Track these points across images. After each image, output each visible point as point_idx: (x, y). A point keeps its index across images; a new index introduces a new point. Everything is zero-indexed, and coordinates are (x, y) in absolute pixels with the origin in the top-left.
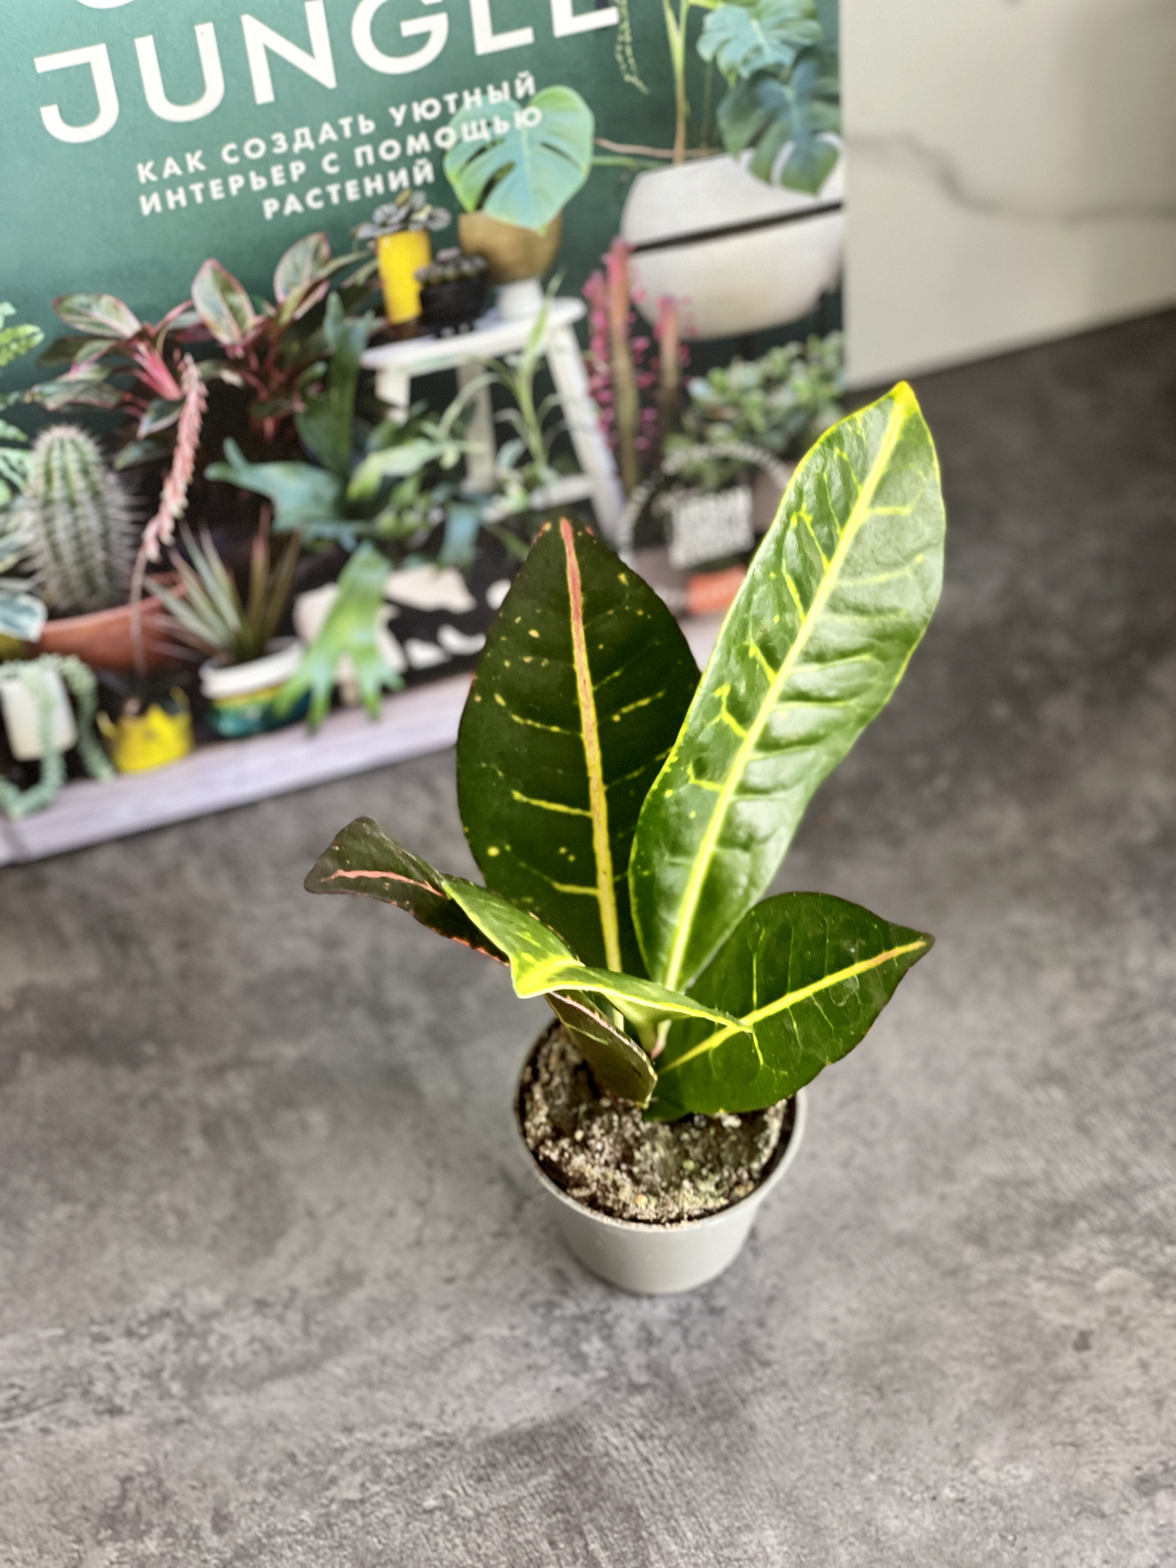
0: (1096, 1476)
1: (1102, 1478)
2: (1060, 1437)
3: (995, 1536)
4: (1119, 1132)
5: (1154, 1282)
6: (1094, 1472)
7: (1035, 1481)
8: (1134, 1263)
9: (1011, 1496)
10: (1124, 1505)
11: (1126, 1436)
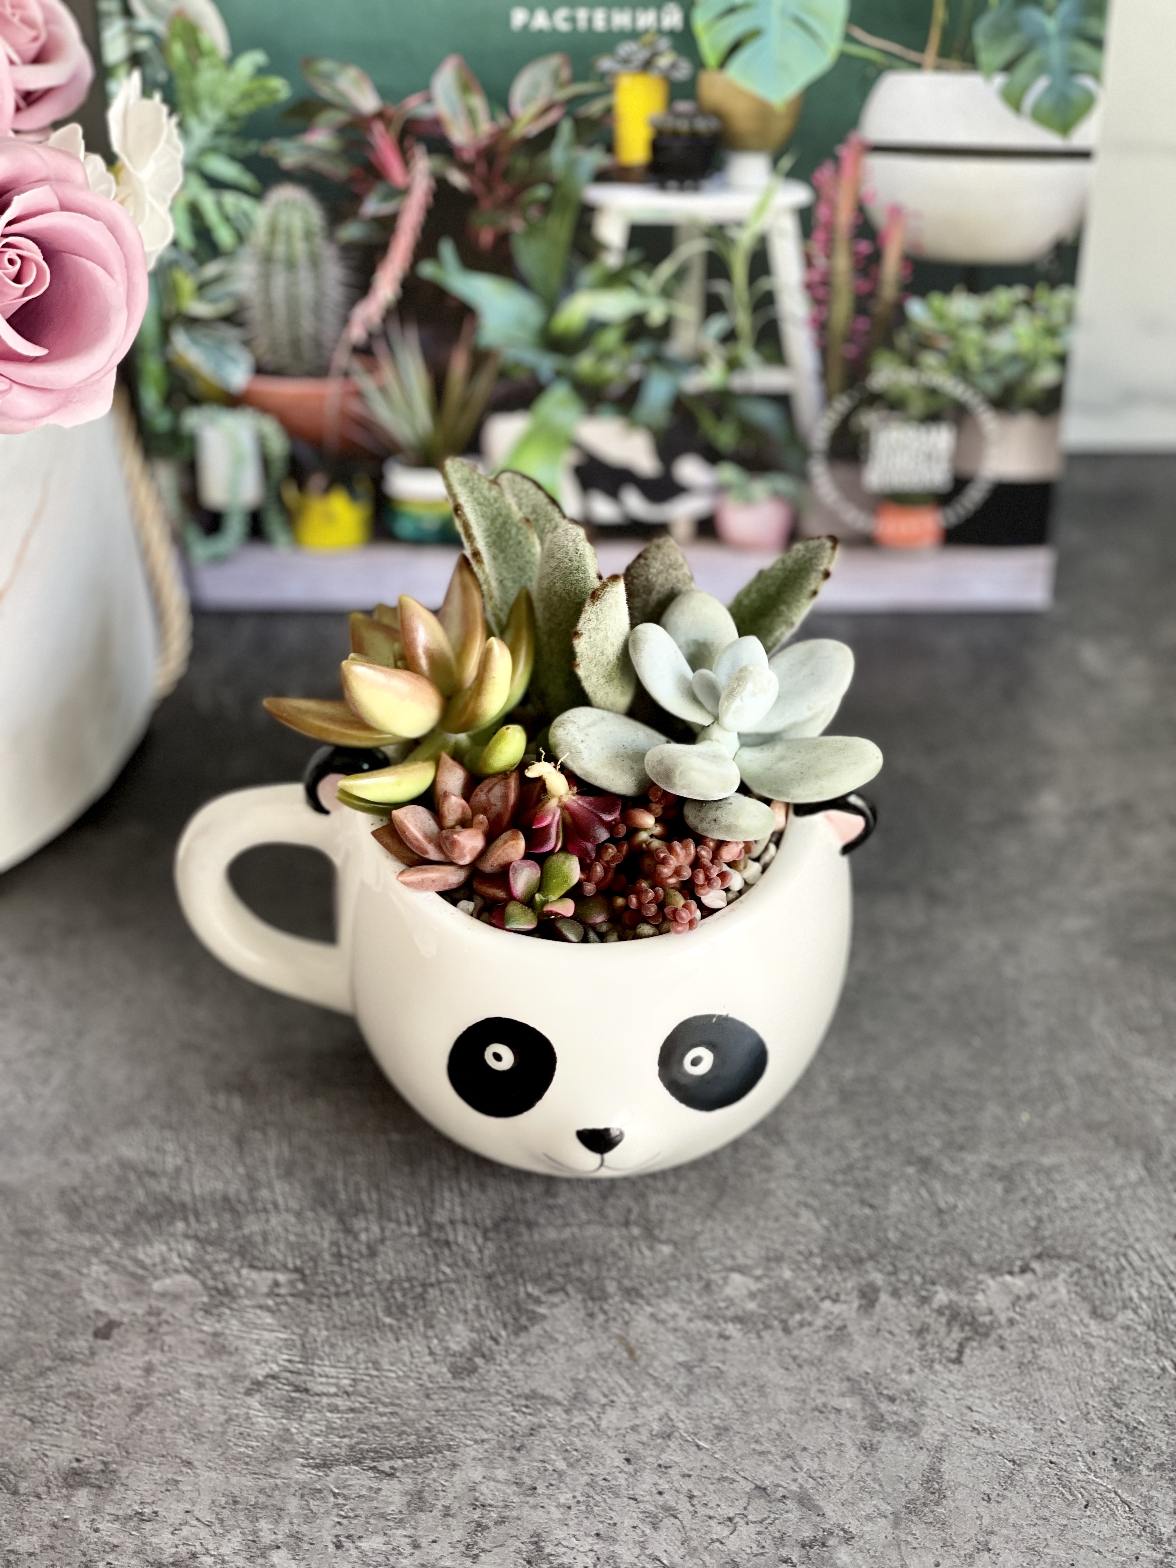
1: (40, 1459)
6: (35, 1450)
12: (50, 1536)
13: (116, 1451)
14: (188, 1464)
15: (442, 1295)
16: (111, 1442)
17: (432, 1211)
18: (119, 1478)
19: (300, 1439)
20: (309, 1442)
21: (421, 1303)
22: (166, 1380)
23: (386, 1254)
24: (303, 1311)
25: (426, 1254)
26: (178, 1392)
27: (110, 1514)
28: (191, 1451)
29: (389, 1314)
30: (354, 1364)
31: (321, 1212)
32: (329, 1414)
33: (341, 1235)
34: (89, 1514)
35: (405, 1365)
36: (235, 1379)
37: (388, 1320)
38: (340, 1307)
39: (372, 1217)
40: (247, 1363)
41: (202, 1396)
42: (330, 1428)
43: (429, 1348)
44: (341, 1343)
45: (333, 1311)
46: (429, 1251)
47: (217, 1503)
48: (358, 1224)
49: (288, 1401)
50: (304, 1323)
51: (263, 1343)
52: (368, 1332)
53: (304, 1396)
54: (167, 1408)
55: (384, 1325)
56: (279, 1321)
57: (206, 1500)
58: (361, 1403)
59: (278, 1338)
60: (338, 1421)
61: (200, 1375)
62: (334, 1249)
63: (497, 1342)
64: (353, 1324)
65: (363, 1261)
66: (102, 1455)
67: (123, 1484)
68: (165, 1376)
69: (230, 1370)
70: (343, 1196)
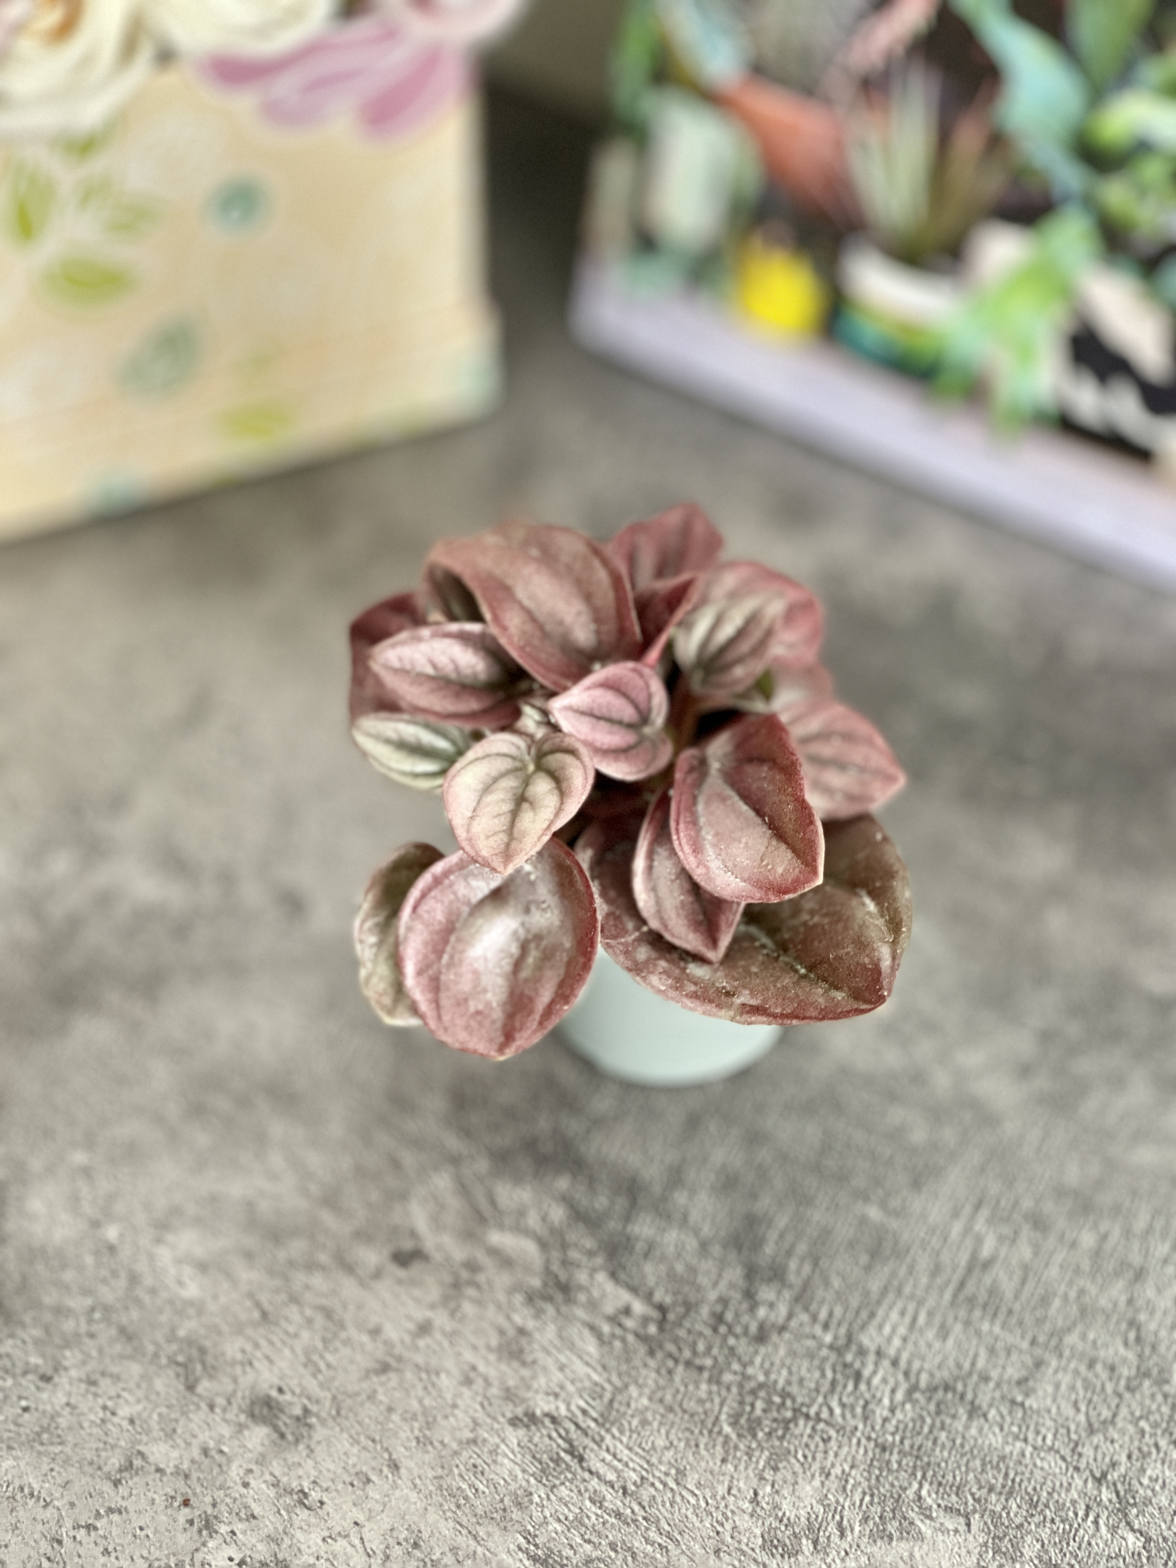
0: (239, 1356)
1: (242, 1364)
2: (264, 1298)
3: (89, 1301)
4: (718, 1156)
5: (545, 1284)
6: (243, 1351)
7: (189, 1303)
8: (555, 1255)
9: (153, 1291)
10: (220, 1401)
11: (315, 1358)
12: (193, 1461)
13: (327, 1403)
14: (395, 1466)
15: (811, 1436)
16: (329, 1390)
17: (863, 1327)
18: (310, 1437)
19: (538, 1515)
20: (545, 1522)
21: (780, 1433)
22: (434, 1352)
23: (776, 1347)
24: (637, 1362)
25: (823, 1375)
26: (437, 1374)
27: (272, 1474)
28: (407, 1454)
29: (734, 1424)
30: (654, 1460)
31: (732, 1256)
32: (588, 1503)
33: (737, 1296)
34: (250, 1461)
35: (714, 1496)
36: (509, 1395)
37: (727, 1429)
38: (682, 1380)
39: (787, 1295)
40: (535, 1385)
41: (460, 1395)
42: (579, 1521)
43: (756, 1494)
44: (655, 1424)
45: (671, 1380)
46: (829, 1374)
47: (395, 1534)
48: (766, 1293)
49: (551, 1459)
50: (630, 1376)
51: (567, 1371)
52: (697, 1431)
53: (574, 1464)
54: (414, 1386)
55: (720, 1433)
56: (602, 1356)
57: (385, 1521)
58: (633, 1512)
59: (588, 1376)
60: (593, 1518)
61: (474, 1368)
62: (719, 1308)
63: (842, 1535)
64: (685, 1411)
65: (743, 1341)
66: (309, 1398)
67: (308, 1447)
68: (437, 1348)
69: (511, 1383)
70: (769, 1249)
